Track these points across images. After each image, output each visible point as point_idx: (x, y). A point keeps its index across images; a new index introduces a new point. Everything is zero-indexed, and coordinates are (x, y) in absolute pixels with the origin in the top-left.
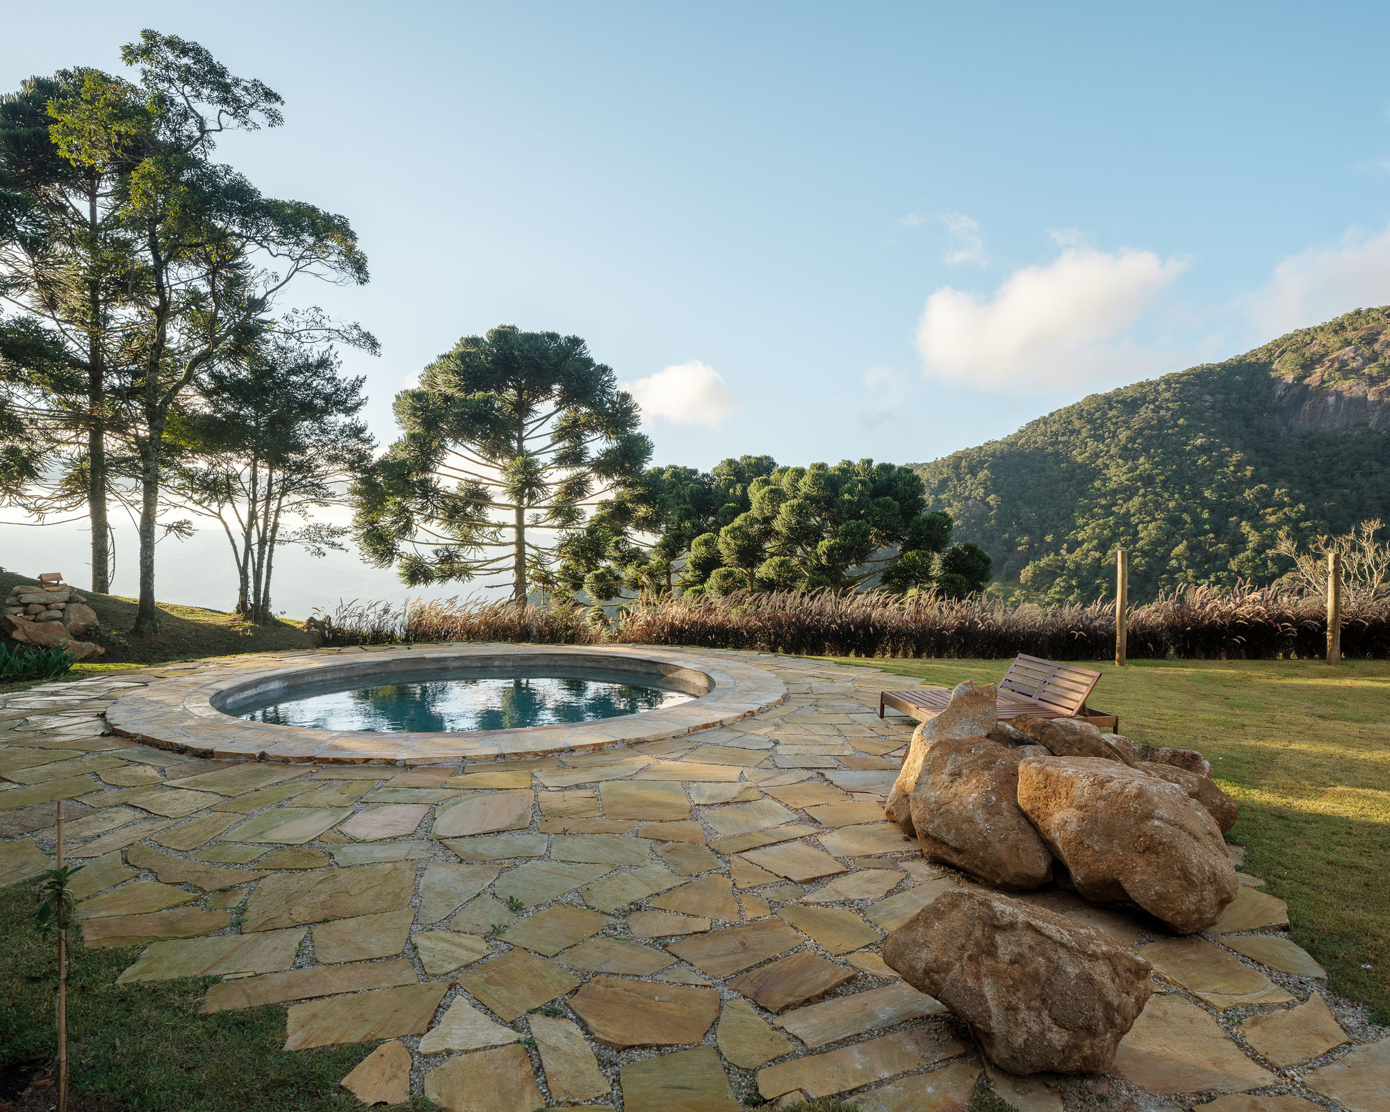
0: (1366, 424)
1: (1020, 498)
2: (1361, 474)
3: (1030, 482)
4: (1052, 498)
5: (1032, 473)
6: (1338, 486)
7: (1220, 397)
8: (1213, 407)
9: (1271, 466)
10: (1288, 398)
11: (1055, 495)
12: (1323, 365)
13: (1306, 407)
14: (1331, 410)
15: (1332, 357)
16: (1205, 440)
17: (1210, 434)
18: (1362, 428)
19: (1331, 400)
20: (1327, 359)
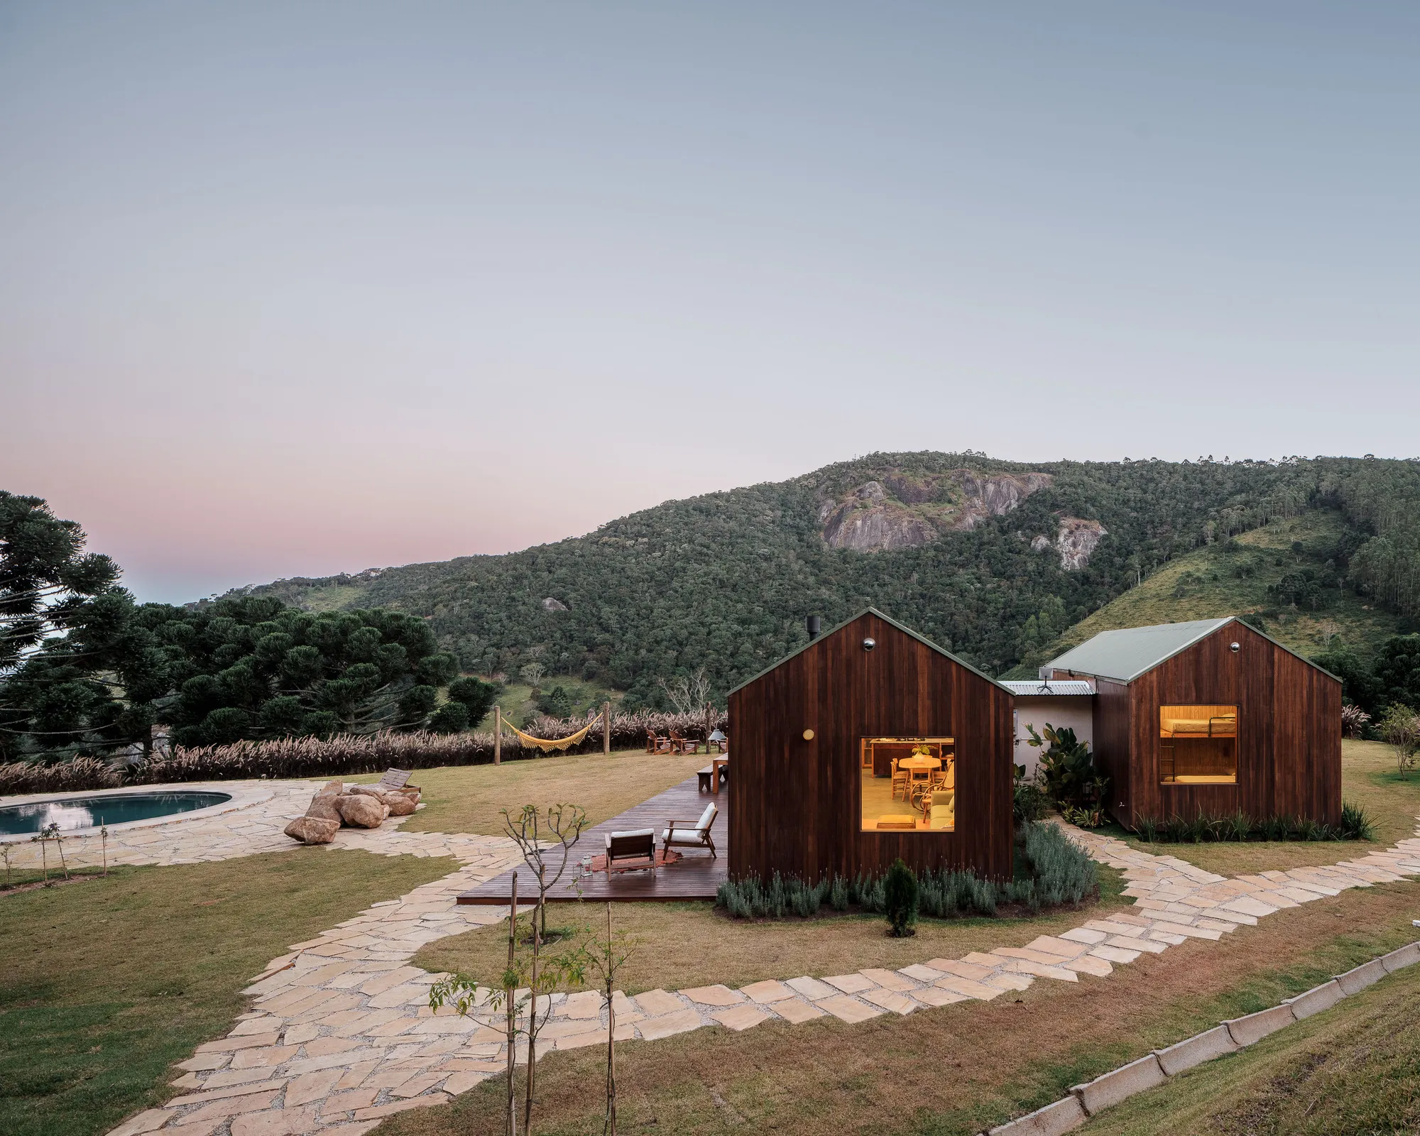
0: (882, 545)
1: (600, 598)
2: (878, 585)
3: (610, 582)
4: (633, 598)
5: (613, 573)
6: (863, 594)
7: (779, 513)
8: (773, 522)
9: (816, 575)
10: (829, 519)
11: (635, 595)
12: (854, 494)
13: (842, 527)
14: (859, 531)
15: (860, 488)
16: (766, 550)
17: (770, 545)
18: (880, 547)
19: (859, 523)
20: (856, 490)
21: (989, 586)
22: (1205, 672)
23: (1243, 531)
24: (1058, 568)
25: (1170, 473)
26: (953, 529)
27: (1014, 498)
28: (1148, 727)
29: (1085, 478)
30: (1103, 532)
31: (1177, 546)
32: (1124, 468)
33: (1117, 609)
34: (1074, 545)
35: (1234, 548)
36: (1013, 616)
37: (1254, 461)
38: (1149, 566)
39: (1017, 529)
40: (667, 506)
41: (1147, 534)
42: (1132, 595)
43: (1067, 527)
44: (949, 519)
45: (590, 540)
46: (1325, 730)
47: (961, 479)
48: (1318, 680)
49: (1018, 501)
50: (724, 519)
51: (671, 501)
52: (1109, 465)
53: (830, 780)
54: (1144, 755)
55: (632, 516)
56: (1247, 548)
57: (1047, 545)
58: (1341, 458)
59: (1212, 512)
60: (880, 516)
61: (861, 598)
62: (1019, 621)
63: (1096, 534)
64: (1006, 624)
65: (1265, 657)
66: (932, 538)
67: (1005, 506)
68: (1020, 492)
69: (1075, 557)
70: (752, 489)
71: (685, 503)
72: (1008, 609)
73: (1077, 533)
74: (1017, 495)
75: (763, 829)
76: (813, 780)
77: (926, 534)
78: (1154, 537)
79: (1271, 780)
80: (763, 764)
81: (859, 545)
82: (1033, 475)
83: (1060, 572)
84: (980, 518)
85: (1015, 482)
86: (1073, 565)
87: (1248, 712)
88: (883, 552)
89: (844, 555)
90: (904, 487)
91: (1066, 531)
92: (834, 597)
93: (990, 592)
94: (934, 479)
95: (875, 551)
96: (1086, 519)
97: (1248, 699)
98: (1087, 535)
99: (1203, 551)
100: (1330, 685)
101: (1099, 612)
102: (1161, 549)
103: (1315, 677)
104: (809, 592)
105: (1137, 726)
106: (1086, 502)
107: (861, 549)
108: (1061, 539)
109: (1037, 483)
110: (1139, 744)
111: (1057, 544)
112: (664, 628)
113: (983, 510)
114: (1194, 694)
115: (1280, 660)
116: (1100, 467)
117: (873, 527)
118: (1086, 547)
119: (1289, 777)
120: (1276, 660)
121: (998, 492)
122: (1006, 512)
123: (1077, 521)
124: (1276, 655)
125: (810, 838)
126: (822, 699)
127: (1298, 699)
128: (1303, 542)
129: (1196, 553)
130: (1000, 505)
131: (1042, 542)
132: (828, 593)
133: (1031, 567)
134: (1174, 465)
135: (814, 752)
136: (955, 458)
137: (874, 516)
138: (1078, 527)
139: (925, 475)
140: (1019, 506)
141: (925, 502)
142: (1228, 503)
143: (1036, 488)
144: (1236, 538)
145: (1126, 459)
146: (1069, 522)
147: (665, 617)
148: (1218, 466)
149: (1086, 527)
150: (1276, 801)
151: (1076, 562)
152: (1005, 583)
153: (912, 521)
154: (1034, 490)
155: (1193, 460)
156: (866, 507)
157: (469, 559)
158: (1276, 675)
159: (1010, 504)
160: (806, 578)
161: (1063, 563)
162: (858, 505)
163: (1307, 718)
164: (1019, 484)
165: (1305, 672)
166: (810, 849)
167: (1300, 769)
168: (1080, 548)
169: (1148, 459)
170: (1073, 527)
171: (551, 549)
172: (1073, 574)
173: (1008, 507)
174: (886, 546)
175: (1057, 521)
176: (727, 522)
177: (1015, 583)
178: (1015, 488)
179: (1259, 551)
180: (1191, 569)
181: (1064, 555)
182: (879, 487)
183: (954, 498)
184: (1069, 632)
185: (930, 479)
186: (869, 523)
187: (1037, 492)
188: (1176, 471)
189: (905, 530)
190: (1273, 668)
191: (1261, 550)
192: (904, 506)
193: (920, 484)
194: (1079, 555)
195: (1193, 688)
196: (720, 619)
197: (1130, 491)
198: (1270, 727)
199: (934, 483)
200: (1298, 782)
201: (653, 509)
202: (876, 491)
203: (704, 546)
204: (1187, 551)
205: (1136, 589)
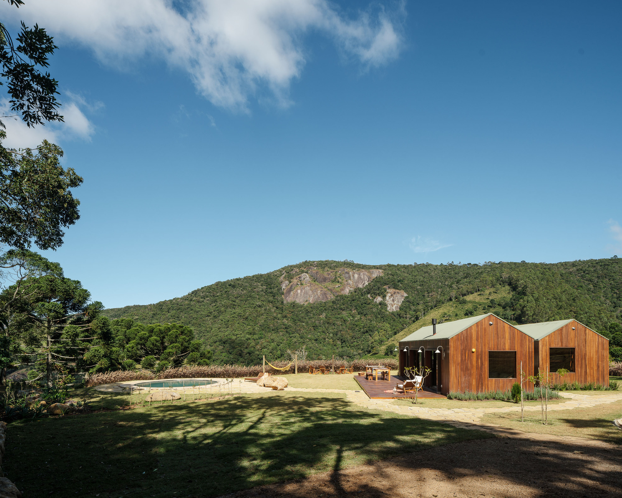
4: (204, 324)
8: (262, 291)
9: (281, 314)
10: (286, 289)
11: (205, 322)
12: (297, 279)
13: (292, 293)
14: (299, 295)
15: (299, 276)
16: (260, 303)
17: (262, 301)
18: (308, 302)
19: (299, 291)
20: (298, 277)
21: (356, 319)
22: (564, 336)
23: (468, 294)
24: (386, 311)
25: (435, 269)
26: (340, 294)
27: (366, 280)
28: (545, 354)
29: (397, 271)
30: (406, 295)
31: (439, 301)
32: (415, 267)
33: (413, 328)
34: (393, 301)
35: (464, 302)
36: (367, 332)
37: (472, 264)
38: (427, 310)
39: (368, 294)
40: (217, 284)
41: (425, 296)
42: (420, 322)
43: (390, 293)
44: (338, 289)
45: (184, 298)
46: (603, 356)
47: (343, 272)
48: (601, 340)
49: (368, 281)
50: (242, 290)
51: (219, 282)
52: (408, 266)
53: (480, 363)
54: (544, 363)
55: (202, 288)
56: (470, 302)
57: (382, 301)
58: (511, 262)
59: (454, 286)
60: (308, 288)
61: (301, 324)
62: (370, 334)
63: (402, 296)
64: (364, 335)
65: (584, 332)
66: (331, 298)
67: (362, 284)
68: (369, 278)
69: (394, 306)
70: (253, 276)
71: (225, 283)
72: (365, 329)
73: (395, 296)
74: (368, 279)
75: (460, 378)
76: (474, 363)
77: (328, 296)
78: (428, 297)
79: (586, 372)
80: (460, 359)
81: (300, 300)
82: (374, 270)
83: (388, 313)
84: (351, 289)
85: (367, 273)
86: (393, 309)
87: (578, 350)
88: (309, 303)
89: (294, 305)
90: (318, 276)
91: (389, 295)
92: (290, 323)
93: (356, 321)
94: (331, 272)
95: (306, 304)
96: (398, 289)
97: (578, 345)
98: (399, 296)
99: (451, 303)
100: (605, 341)
101: (405, 330)
102: (432, 302)
103: (600, 338)
104: (278, 321)
105: (542, 354)
106: (398, 282)
107: (301, 302)
108: (387, 298)
109: (376, 274)
110: (542, 360)
111: (385, 300)
112: (217, 336)
113: (353, 285)
114: (560, 344)
115: (588, 333)
116: (405, 267)
117: (306, 293)
118: (398, 302)
119: (592, 371)
120: (587, 333)
121: (359, 278)
122: (363, 287)
123: (394, 290)
124: (587, 331)
125: (474, 380)
126: (477, 340)
127: (594, 345)
128: (495, 299)
129: (448, 304)
130: (360, 284)
131: (379, 299)
132: (287, 321)
133: (374, 310)
134: (436, 266)
135: (475, 355)
136: (341, 263)
137: (306, 288)
138: (395, 293)
139: (327, 270)
140: (369, 284)
141: (327, 282)
142: (461, 282)
143: (376, 276)
144: (465, 297)
145: (415, 263)
146: (392, 290)
147: (217, 331)
148: (456, 266)
149: (398, 293)
150: (588, 379)
151: (394, 308)
152: (363, 318)
153: (322, 290)
154: (376, 277)
155: (445, 263)
156: (302, 284)
157: (132, 307)
158: (587, 338)
159: (365, 283)
160: (277, 315)
161: (388, 309)
162: (299, 284)
163: (597, 352)
164: (368, 274)
165: (597, 337)
166: (474, 383)
167: (595, 368)
168: (396, 302)
169: (425, 263)
170: (393, 293)
171: (168, 302)
172: (393, 313)
173: (364, 284)
174: (311, 301)
175: (385, 291)
176: (243, 291)
177: (367, 317)
178: (367, 276)
179: (475, 303)
180: (446, 311)
181: (389, 305)
182: (308, 276)
183: (340, 280)
184: (392, 339)
185: (330, 272)
186: (303, 291)
187: (376, 278)
188: (437, 268)
189: (319, 294)
190: (586, 336)
191: (476, 303)
192: (319, 284)
193: (325, 274)
194: (396, 305)
195: (560, 342)
196: (241, 333)
197: (417, 277)
198: (585, 354)
199: (331, 274)
200: (595, 372)
201: (211, 285)
202: (306, 277)
203: (234, 301)
204: (443, 303)
205: (421, 320)
